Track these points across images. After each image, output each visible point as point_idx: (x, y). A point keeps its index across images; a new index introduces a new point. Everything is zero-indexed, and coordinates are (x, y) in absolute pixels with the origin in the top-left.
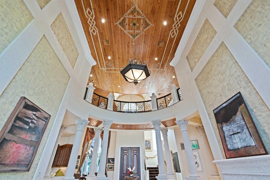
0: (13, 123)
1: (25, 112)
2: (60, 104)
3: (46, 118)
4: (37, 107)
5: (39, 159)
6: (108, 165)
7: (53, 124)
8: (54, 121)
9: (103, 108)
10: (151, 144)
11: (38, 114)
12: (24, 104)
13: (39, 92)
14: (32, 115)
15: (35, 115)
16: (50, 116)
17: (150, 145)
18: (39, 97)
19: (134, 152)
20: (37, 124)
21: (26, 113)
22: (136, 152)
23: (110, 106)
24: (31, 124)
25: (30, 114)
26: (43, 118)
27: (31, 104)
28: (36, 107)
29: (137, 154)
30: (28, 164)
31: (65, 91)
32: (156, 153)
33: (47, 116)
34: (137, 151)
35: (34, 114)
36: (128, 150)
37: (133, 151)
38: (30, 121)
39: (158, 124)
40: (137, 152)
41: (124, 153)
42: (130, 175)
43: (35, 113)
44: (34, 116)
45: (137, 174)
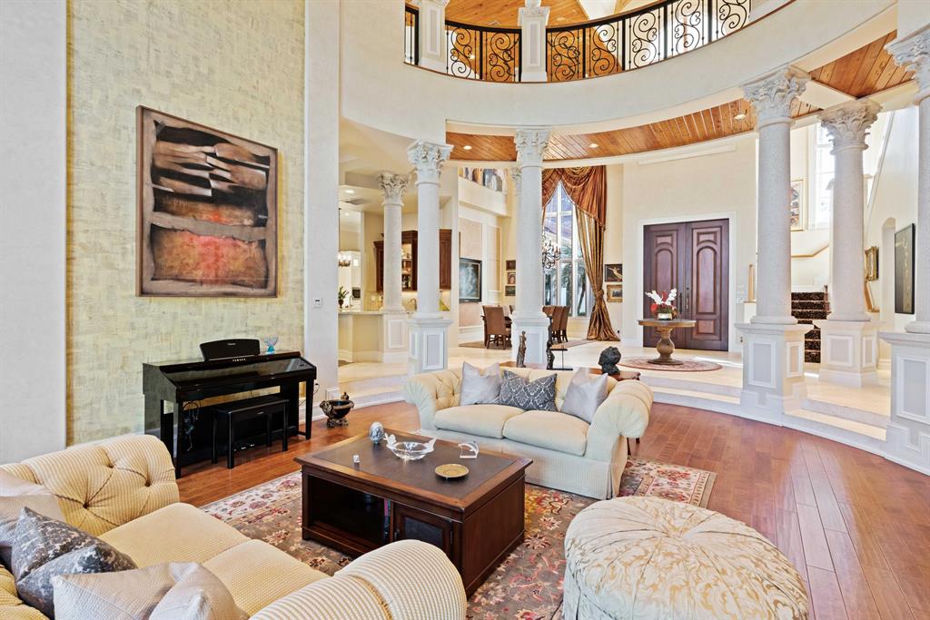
0: (154, 186)
1: (173, 151)
2: (303, 105)
3: (266, 160)
4: (208, 131)
5: (302, 271)
6: (608, 286)
7: (303, 175)
8: (302, 164)
10: (802, 200)
11: (221, 150)
12: (154, 127)
13: (191, 78)
14: (203, 156)
15: (213, 155)
16: (275, 150)
17: (796, 205)
18: (203, 97)
19: (703, 238)
20: (236, 181)
21: (177, 154)
22: (711, 237)
23: (533, 60)
24: (213, 184)
25: (196, 155)
26: (251, 160)
27: (181, 125)
28: (203, 130)
29: (717, 248)
30: (266, 282)
31: (303, 50)
33: (261, 152)
34: (715, 233)
35: (208, 154)
36: (675, 233)
37: (699, 234)
38: (205, 174)
39: (779, 91)
40: (715, 237)
41: (657, 245)
42: (657, 314)
43: (209, 149)
44: (211, 160)
45: (714, 313)
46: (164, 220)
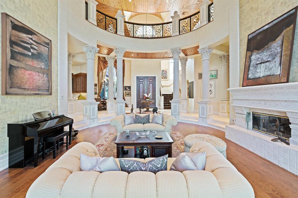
0: (11, 48)
1: (18, 35)
2: (57, 26)
3: (48, 44)
4: (30, 29)
5: (57, 86)
6: (125, 92)
7: (57, 51)
8: (57, 47)
9: (112, 33)
10: (168, 74)
11: (34, 37)
12: (10, 23)
13: (22, 6)
14: (28, 39)
15: (32, 39)
16: (51, 41)
17: (167, 75)
18: (26, 15)
19: (150, 81)
20: (38, 50)
21: (19, 36)
22: (152, 81)
23: (121, 29)
24: (32, 50)
25: (26, 38)
26: (43, 43)
27: (21, 25)
28: (28, 28)
29: (153, 83)
30: (48, 89)
31: (57, 6)
32: (172, 82)
33: (47, 41)
34: (153, 80)
35: (30, 38)
36: (144, 79)
37: (149, 80)
38: (29, 46)
39: (178, 52)
41: (140, 82)
42: (146, 99)
43: (30, 36)
44: (31, 41)
45: (153, 99)
46: (14, 63)
